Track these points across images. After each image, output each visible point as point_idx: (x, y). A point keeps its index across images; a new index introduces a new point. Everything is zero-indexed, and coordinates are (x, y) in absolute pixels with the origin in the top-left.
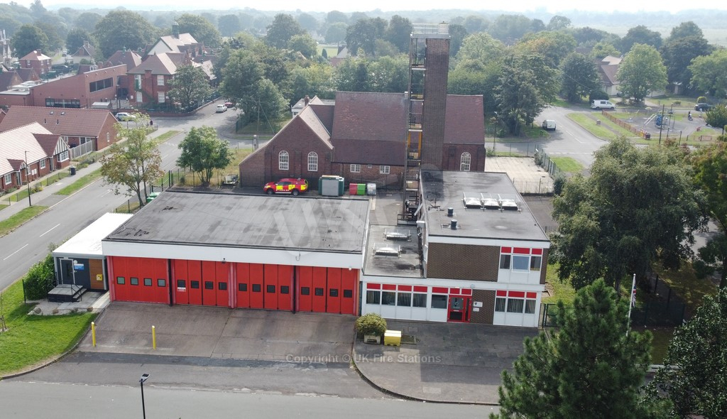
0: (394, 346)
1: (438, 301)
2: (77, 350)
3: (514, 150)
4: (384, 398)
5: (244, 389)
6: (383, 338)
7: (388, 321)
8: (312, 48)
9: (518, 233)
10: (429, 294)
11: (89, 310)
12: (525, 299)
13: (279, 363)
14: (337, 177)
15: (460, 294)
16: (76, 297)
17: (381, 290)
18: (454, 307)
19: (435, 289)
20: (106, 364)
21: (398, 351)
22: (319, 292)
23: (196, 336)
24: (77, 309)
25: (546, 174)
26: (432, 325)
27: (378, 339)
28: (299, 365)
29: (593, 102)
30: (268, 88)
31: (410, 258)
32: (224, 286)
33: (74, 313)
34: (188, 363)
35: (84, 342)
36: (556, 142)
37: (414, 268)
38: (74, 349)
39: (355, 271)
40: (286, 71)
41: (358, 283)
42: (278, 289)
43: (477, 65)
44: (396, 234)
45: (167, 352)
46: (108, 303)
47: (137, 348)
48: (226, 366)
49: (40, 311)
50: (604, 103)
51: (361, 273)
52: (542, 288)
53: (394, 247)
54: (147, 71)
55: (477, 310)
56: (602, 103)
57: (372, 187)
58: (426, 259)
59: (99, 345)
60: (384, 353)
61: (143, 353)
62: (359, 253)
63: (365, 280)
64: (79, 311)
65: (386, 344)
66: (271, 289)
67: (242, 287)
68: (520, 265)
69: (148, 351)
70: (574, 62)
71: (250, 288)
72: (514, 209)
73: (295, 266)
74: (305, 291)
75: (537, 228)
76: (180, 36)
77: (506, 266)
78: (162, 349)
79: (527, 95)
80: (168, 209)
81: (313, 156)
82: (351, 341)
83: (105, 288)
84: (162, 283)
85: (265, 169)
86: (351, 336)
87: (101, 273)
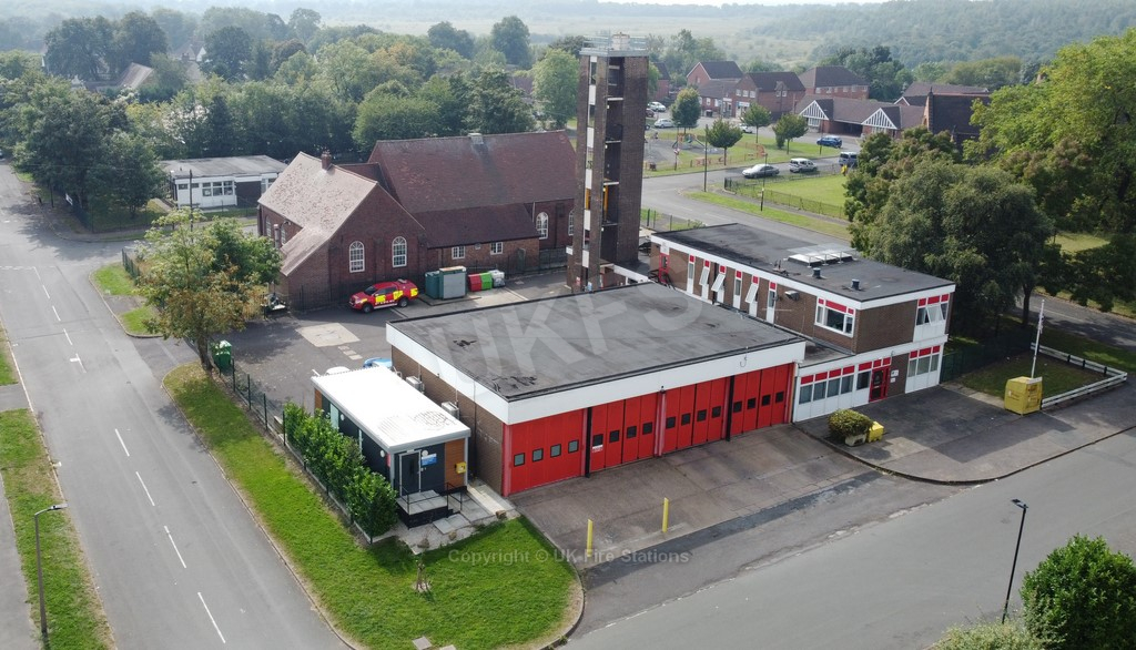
0: (878, 440)
2: (580, 569)
4: (961, 489)
5: (839, 533)
6: (868, 434)
10: (856, 374)
11: (500, 516)
12: (932, 355)
15: (882, 366)
17: (815, 383)
18: (876, 384)
19: (862, 367)
21: (890, 444)
22: (751, 403)
24: (480, 523)
27: (864, 437)
32: (649, 428)
33: (483, 529)
34: (732, 532)
38: (576, 569)
41: (793, 380)
42: (709, 413)
46: (505, 501)
47: (644, 538)
51: (797, 366)
52: (945, 339)
55: (893, 380)
62: (798, 340)
63: (800, 373)
64: (486, 523)
65: (870, 440)
66: (702, 416)
67: (670, 423)
71: (678, 421)
73: (733, 377)
74: (740, 406)
75: (912, 273)
77: (919, 323)
78: (673, 528)
80: (463, 344)
81: (399, 243)
82: (831, 450)
83: (466, 483)
84: (573, 446)
85: (330, 275)
86: (822, 446)
87: (463, 461)
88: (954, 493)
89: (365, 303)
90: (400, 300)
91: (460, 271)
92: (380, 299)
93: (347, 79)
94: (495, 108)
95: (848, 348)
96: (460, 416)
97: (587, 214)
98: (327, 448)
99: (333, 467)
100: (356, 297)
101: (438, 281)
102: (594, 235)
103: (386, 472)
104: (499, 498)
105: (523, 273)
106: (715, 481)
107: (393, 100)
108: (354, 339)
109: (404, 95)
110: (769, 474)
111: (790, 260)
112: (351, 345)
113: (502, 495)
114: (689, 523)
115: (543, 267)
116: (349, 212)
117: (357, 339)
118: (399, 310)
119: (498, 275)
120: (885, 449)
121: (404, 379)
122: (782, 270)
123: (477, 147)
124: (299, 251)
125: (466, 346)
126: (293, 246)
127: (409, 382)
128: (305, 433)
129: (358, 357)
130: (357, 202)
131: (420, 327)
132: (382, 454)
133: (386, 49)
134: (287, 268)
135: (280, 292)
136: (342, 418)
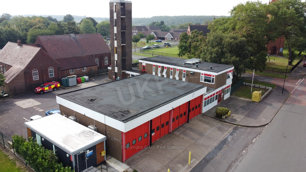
10: (215, 95)
12: (229, 88)
15: (220, 92)
17: (207, 100)
18: (219, 98)
22: (193, 108)
32: (168, 123)
45: (195, 161)
47: (184, 169)
51: (204, 95)
55: (222, 96)
61: (191, 169)
66: (181, 115)
67: (174, 119)
73: (189, 102)
77: (228, 78)
78: (192, 162)
80: (92, 100)
81: (51, 69)
82: (219, 121)
83: (105, 160)
84: (146, 135)
85: (26, 82)
86: (215, 120)
87: (103, 150)
88: (263, 129)
89: (41, 91)
90: (54, 88)
91: (74, 77)
92: (46, 88)
93: (22, 27)
94: (73, 31)
95: (213, 88)
96: (98, 131)
97: (116, 55)
98: (38, 156)
99: (42, 166)
100: (37, 89)
101: (67, 81)
102: (119, 61)
103: (70, 164)
104: (121, 164)
105: (94, 76)
106: (193, 139)
107: (39, 30)
108: (38, 103)
109: (42, 29)
110: (208, 133)
111: (185, 63)
112: (38, 106)
113: (122, 162)
114: (195, 158)
115: (100, 74)
116: (31, 59)
117: (41, 104)
118: (54, 92)
119: (86, 77)
120: (234, 118)
121: (68, 118)
122: (186, 66)
123: (73, 38)
124: (12, 74)
125: (94, 101)
126: (9, 72)
127: (70, 118)
128: (25, 149)
129: (42, 110)
130: (33, 55)
131: (71, 95)
132: (68, 155)
133: (34, 20)
134: (7, 81)
135: (5, 89)
136: (43, 139)
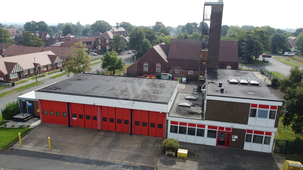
0: (183, 159)
1: (211, 134)
2: (11, 147)
3: (251, 69)
6: (176, 153)
7: (181, 143)
8: (168, 32)
9: (261, 96)
10: (206, 129)
11: (28, 126)
12: (264, 135)
13: (113, 164)
14: (168, 74)
15: (225, 130)
16: (25, 120)
17: (179, 126)
18: (221, 138)
19: (209, 127)
20: (20, 157)
21: (185, 162)
22: (144, 124)
23: (75, 144)
24: (23, 126)
25: (266, 78)
26: (208, 147)
27: (174, 154)
28: (124, 166)
29: (284, 53)
30: (146, 42)
31: (197, 109)
32: (95, 118)
33: (21, 127)
34: (64, 160)
35: (17, 143)
36: (269, 66)
37: (198, 114)
38: (9, 147)
39: (164, 114)
40: (154, 37)
41: (166, 121)
42: (123, 122)
43: (234, 35)
44: (191, 97)
45: (56, 152)
46: (39, 124)
47: (42, 148)
48: (83, 163)
49: (6, 125)
50: (289, 53)
51: (168, 115)
52: (275, 130)
53: (189, 103)
54: (103, 37)
55: (234, 140)
56: (288, 53)
57: (184, 79)
58: (205, 110)
59: (23, 145)
60: (177, 162)
61: (43, 152)
62: (167, 103)
63: (170, 119)
64: (24, 126)
65: (178, 157)
66: (119, 121)
67: (104, 119)
68: (263, 115)
69: (46, 151)
70: (276, 36)
71: (108, 120)
72: (257, 85)
73: (132, 110)
74: (137, 123)
75: (272, 94)
76: (119, 28)
77: (253, 115)
78: (54, 150)
79: (257, 46)
81: (158, 65)
82: (158, 153)
84: (65, 115)
85: (138, 70)
87: (39, 108)
110: (118, 150)
